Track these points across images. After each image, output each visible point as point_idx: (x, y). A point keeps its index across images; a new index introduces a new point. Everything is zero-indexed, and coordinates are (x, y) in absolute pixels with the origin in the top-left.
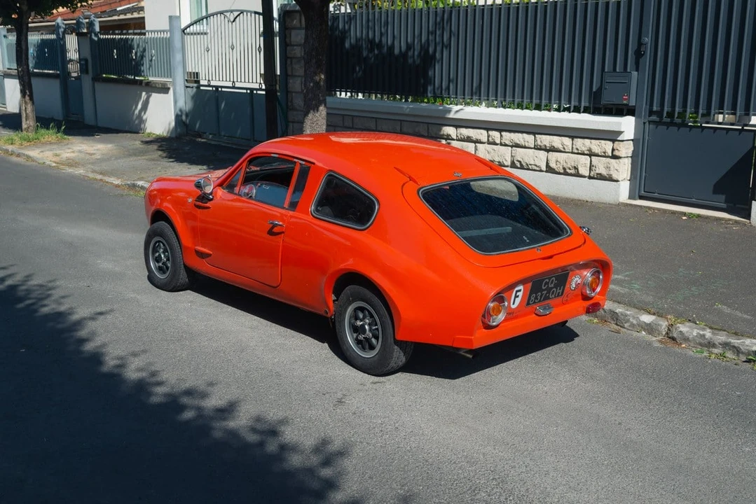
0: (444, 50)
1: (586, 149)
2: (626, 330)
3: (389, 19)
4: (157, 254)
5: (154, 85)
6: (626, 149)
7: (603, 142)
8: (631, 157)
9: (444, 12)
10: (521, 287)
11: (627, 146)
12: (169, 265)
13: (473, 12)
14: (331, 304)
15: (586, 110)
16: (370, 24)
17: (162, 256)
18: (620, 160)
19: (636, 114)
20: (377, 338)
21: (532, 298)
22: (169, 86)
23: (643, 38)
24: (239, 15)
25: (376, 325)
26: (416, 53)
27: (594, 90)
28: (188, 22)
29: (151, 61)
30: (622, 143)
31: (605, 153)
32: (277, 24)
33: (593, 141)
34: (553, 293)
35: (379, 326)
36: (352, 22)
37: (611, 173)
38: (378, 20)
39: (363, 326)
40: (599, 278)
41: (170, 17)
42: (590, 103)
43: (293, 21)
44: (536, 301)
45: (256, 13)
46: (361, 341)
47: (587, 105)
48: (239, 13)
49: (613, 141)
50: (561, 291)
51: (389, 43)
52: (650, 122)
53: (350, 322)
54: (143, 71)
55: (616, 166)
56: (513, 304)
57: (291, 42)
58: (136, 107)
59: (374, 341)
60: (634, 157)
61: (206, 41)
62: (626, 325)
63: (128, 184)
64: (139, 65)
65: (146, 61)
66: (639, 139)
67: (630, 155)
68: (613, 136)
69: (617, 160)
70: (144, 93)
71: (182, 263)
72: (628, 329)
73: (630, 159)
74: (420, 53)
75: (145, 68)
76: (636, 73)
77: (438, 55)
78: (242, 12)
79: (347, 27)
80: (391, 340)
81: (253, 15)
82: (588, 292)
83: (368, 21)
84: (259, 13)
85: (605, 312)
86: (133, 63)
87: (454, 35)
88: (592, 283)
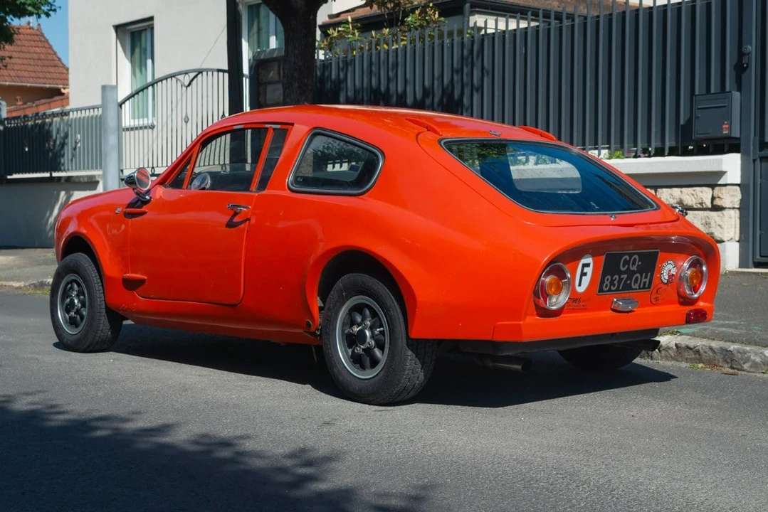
0: (475, 93)
1: (675, 201)
2: (746, 373)
3: (399, 60)
4: (68, 300)
5: (77, 180)
6: (731, 198)
7: (698, 189)
8: (739, 209)
9: (473, 42)
10: (589, 260)
11: (731, 193)
12: (84, 313)
13: (512, 38)
14: (316, 311)
15: (673, 152)
16: (374, 68)
17: (76, 301)
18: (725, 212)
19: (742, 148)
20: (382, 348)
21: (607, 282)
22: (97, 179)
23: (744, 46)
24: (196, 76)
25: (381, 326)
26: (436, 100)
27: (682, 122)
28: (128, 92)
29: (75, 149)
30: (724, 188)
31: (701, 204)
32: (247, 80)
33: (684, 190)
34: (636, 282)
35: (386, 327)
36: (350, 68)
37: (713, 230)
38: (384, 63)
39: (362, 333)
40: (702, 272)
41: (104, 87)
42: (677, 142)
43: (269, 73)
44: (613, 288)
45: (219, 71)
46: (360, 355)
47: (674, 144)
48: (196, 73)
49: (713, 186)
50: (647, 280)
51: (400, 90)
52: (762, 159)
53: (343, 331)
54: (63, 165)
55: (718, 220)
56: (580, 285)
57: (265, 101)
58: (51, 214)
59: (377, 352)
60: (743, 208)
61: (150, 137)
62: (746, 366)
63: (34, 284)
64: (59, 157)
65: (68, 151)
66: (749, 185)
67: (737, 205)
68: (711, 180)
69: (720, 212)
70: (63, 193)
71: (103, 306)
72: (748, 372)
73: (738, 211)
74: (441, 100)
75: (65, 160)
76: (738, 94)
77: (466, 101)
78: (200, 72)
79: (342, 75)
80: (402, 342)
81: (215, 73)
82: (688, 292)
83: (371, 64)
84: (224, 71)
85: (714, 352)
86: (51, 154)
87: (488, 73)
88: (692, 278)
